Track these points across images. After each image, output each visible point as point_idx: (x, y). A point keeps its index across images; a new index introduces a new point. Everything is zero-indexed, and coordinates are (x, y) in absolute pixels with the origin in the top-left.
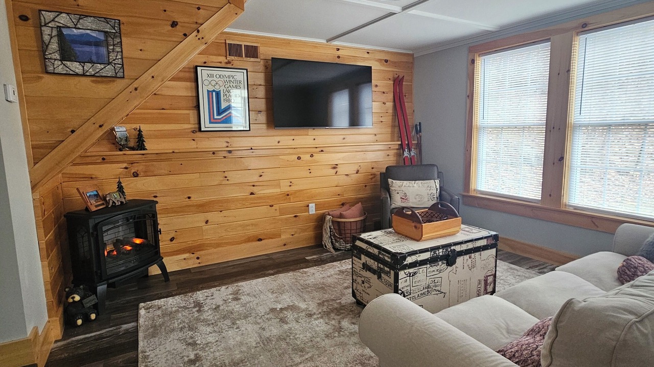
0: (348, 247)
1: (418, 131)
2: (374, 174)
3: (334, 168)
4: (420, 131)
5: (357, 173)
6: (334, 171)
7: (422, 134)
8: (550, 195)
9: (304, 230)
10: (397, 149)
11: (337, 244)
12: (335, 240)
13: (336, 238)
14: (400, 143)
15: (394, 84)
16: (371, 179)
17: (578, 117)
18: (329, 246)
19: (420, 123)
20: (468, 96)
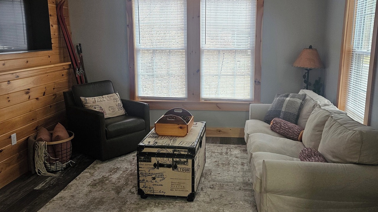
0: (64, 167)
1: (80, 52)
2: (55, 94)
3: (27, 93)
4: (81, 52)
5: (44, 95)
6: (27, 96)
7: (83, 54)
8: (193, 94)
9: (8, 164)
10: (68, 69)
11: (53, 167)
12: (50, 163)
13: (51, 162)
14: (70, 63)
15: (57, 7)
16: (54, 99)
17: (204, 45)
18: (44, 171)
19: (80, 45)
20: (128, 26)
